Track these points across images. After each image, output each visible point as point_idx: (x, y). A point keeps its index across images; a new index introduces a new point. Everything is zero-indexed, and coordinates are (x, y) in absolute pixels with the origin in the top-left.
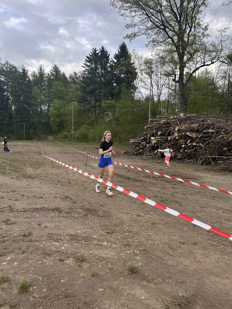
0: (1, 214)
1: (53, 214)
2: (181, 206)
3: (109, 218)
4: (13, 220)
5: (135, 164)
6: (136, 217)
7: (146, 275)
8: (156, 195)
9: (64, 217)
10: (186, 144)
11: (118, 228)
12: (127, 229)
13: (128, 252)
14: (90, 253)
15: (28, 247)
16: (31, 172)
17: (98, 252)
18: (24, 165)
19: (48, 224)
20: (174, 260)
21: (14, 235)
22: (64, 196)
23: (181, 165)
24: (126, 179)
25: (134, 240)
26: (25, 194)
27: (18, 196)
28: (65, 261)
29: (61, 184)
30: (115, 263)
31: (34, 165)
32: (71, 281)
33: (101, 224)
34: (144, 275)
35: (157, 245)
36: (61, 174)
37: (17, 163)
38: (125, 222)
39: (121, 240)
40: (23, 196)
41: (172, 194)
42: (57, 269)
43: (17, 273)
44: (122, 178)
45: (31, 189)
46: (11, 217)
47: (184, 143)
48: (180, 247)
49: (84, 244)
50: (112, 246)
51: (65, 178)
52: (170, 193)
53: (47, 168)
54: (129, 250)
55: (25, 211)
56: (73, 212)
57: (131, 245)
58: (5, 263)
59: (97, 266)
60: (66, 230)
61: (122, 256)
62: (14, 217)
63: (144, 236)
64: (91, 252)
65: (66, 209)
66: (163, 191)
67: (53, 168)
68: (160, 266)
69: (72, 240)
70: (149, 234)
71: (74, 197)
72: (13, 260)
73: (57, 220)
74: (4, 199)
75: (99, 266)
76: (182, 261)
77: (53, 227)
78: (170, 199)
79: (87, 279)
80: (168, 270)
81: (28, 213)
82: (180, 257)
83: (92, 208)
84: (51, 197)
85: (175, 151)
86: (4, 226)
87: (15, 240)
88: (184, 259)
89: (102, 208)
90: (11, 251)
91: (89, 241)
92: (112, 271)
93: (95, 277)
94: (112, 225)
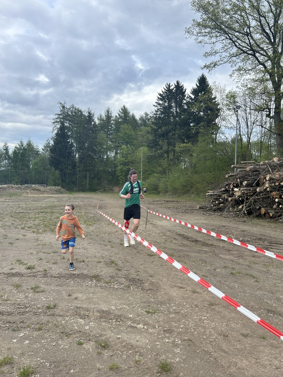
0: (32, 279)
1: (90, 283)
2: (257, 281)
3: (155, 292)
4: (43, 287)
5: (210, 222)
6: (190, 294)
7: (181, 376)
8: (226, 265)
9: (101, 287)
10: (281, 197)
11: (163, 307)
12: (174, 309)
13: (167, 341)
14: (117, 337)
15: (47, 322)
17: (127, 337)
19: (80, 295)
20: (226, 359)
21: (38, 306)
22: (109, 261)
23: (273, 225)
24: (193, 241)
25: (180, 325)
26: (66, 256)
27: (59, 258)
28: (84, 345)
29: (111, 244)
30: (145, 354)
31: (89, 222)
32: (82, 372)
33: (143, 299)
34: (179, 374)
35: (208, 334)
36: (115, 233)
38: (174, 300)
39: (161, 323)
40: (64, 259)
41: (249, 264)
42: (71, 355)
43: (24, 355)
44: (188, 240)
46: (42, 283)
47: (278, 196)
48: (239, 341)
49: (114, 325)
50: (149, 331)
51: (118, 238)
52: (247, 263)
53: (102, 225)
54: (169, 338)
55: (60, 276)
56: (114, 282)
57: (174, 331)
58: (15, 341)
59: (121, 356)
60: (99, 304)
61: (157, 345)
62: (47, 284)
63: (194, 321)
64: (120, 336)
65: (106, 277)
66: (237, 261)
67: (108, 225)
68: (204, 365)
69: (101, 317)
70: (201, 318)
71: (121, 262)
72: (25, 338)
73: (92, 291)
74: (42, 261)
75: (125, 356)
76: (238, 361)
77: (84, 300)
78: (244, 272)
79: (103, 372)
80: (213, 372)
81: (63, 280)
82: (236, 355)
83: (137, 278)
84: (94, 261)
85: (266, 207)
86: (31, 294)
87: (36, 313)
88: (241, 359)
89: (150, 278)
90: (27, 326)
91: (122, 321)
92: (138, 365)
93: (114, 371)
94: (157, 302)
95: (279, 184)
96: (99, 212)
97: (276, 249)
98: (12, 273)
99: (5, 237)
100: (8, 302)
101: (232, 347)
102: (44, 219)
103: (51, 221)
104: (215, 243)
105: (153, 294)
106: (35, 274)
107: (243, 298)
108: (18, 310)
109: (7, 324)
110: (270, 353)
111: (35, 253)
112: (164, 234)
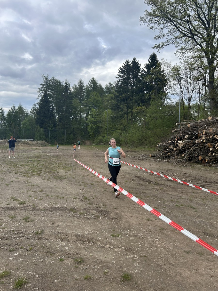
0: (24, 211)
1: (68, 214)
2: (196, 211)
3: (119, 221)
4: (32, 217)
5: (160, 167)
6: (146, 221)
7: (139, 283)
8: (172, 199)
9: (77, 217)
10: (214, 147)
11: (125, 232)
12: (133, 233)
13: (128, 257)
14: (90, 255)
15: (36, 244)
16: (62, 173)
17: (98, 255)
18: (59, 167)
19: (61, 224)
20: (173, 270)
21: (29, 232)
22: (83, 197)
23: (208, 169)
24: (147, 182)
25: (138, 245)
26: (50, 194)
27: (44, 195)
28: (65, 262)
29: (84, 185)
30: (111, 267)
31: (67, 168)
32: (63, 282)
33: (109, 226)
34: (137, 282)
35: (159, 251)
36: (87, 176)
37: (53, 165)
38: (133, 226)
39: (124, 244)
40: (48, 196)
42: (55, 269)
43: (19, 270)
44: (143, 181)
45: (57, 189)
46: (31, 215)
47: (212, 147)
48: (183, 256)
49: (88, 246)
50: (114, 250)
51: (90, 180)
52: (189, 198)
53: (77, 170)
54: (129, 255)
55: (45, 209)
56: (87, 213)
57: (133, 250)
58: (11, 259)
59: (93, 269)
60: (75, 230)
61: (120, 260)
62: (35, 215)
63: (149, 242)
64: (92, 254)
65: (81, 210)
66: (181, 196)
67: (82, 170)
68: (157, 275)
69: (77, 240)
70: (154, 239)
71: (92, 198)
72: (19, 256)
73: (70, 220)
74: (31, 198)
75: (95, 269)
76: (182, 271)
77: (64, 227)
78: (186, 204)
79: (79, 282)
80: (163, 280)
81: (47, 212)
82: (180, 267)
83: (105, 210)
84: (72, 197)
85: (203, 155)
86: (23, 223)
87: (28, 237)
88: (184, 270)
89: (115, 210)
90: (21, 247)
91: (94, 242)
92: (106, 276)
93: (87, 280)
94: (120, 228)
95: (213, 137)
96: (75, 160)
97: (210, 187)
98: (8, 207)
99: (2, 180)
100: (6, 230)
101: (178, 261)
102: (32, 166)
103: (37, 167)
104: (164, 183)
105: (117, 222)
106: (26, 208)
107: (185, 224)
108: (13, 235)
109: (5, 246)
110: (207, 266)
111: (25, 192)
112: (125, 177)
